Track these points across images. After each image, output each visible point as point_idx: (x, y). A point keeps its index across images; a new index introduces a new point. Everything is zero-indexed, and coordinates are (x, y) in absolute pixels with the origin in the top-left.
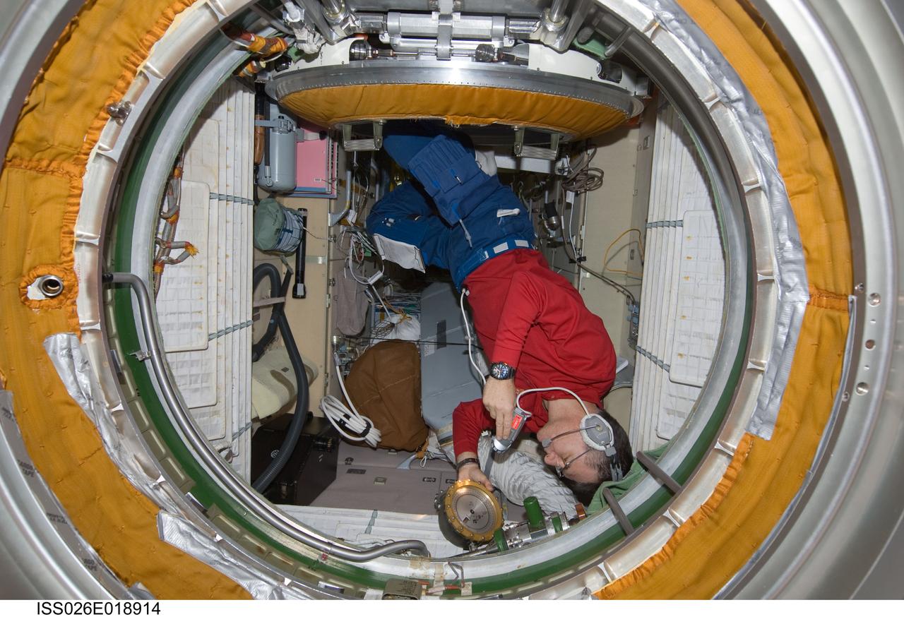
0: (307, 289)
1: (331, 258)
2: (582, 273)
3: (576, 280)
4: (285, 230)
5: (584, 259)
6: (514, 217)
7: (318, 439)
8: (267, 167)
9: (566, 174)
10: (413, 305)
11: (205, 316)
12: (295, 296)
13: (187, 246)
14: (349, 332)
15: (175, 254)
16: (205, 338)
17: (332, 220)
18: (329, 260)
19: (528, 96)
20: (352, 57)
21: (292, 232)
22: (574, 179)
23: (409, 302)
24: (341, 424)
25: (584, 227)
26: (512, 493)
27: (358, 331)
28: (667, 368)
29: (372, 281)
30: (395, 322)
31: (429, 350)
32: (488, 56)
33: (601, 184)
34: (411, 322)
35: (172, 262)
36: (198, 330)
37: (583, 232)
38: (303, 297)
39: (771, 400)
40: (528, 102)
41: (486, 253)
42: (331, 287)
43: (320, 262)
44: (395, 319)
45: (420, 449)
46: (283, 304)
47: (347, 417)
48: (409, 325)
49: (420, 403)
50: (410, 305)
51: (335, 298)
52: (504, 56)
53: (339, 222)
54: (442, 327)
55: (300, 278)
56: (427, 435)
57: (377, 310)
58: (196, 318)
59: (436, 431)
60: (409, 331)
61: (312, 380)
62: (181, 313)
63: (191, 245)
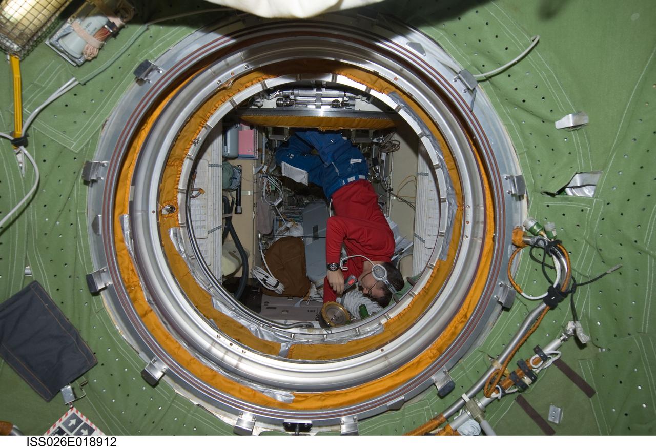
0: (243, 210)
1: (255, 192)
2: (391, 198)
3: (388, 200)
4: (234, 178)
5: (392, 189)
6: (358, 163)
7: (254, 288)
8: (226, 146)
9: (381, 142)
10: (298, 217)
11: (206, 223)
12: (236, 213)
13: (200, 190)
14: (265, 233)
15: (194, 193)
16: (207, 232)
17: (255, 170)
18: (254, 193)
19: (356, 120)
20: (277, 104)
21: (236, 179)
22: (384, 146)
23: (295, 216)
24: (264, 280)
25: (391, 173)
26: (355, 313)
27: (270, 232)
28: (423, 241)
29: (276, 204)
30: (289, 227)
31: (309, 241)
32: (338, 105)
33: (399, 148)
34: (298, 227)
35: (194, 197)
36: (204, 229)
37: (391, 175)
38: (241, 213)
39: (446, 246)
40: (356, 121)
41: (344, 181)
42: (255, 208)
43: (249, 194)
44: (289, 225)
45: (306, 296)
46: (231, 218)
47: (267, 277)
48: (297, 228)
49: (305, 269)
50: (296, 217)
51: (257, 214)
52: (345, 104)
53: (259, 172)
54: (316, 229)
55: (239, 202)
56: (310, 287)
57: (277, 220)
58: (203, 223)
59: (315, 283)
60: (297, 232)
61: (248, 257)
62: (196, 221)
63: (202, 189)
